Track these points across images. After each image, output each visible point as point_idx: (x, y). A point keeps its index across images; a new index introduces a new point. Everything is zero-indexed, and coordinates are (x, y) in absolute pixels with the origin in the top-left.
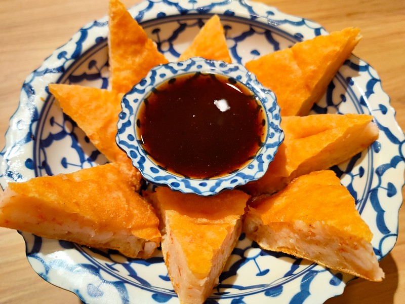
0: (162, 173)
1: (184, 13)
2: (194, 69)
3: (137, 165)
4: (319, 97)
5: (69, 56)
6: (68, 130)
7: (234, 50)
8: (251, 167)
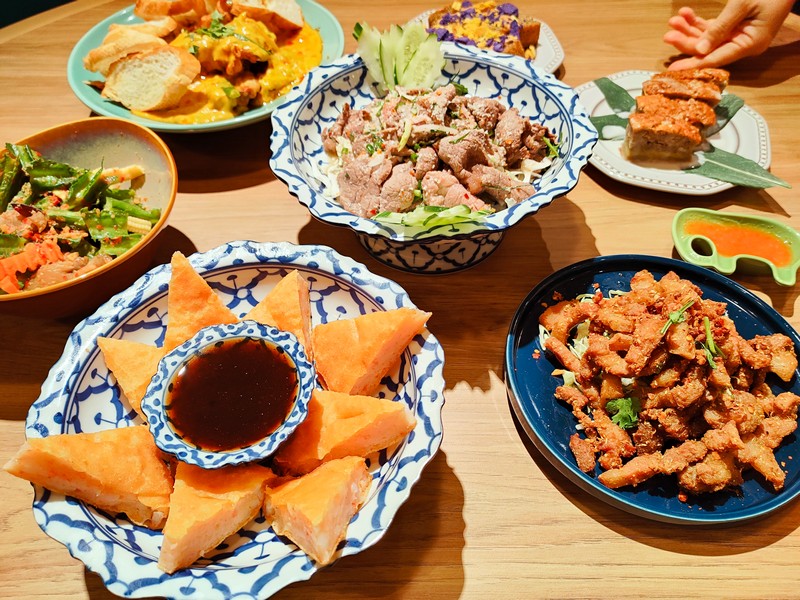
0: (176, 441)
1: (264, 261)
2: (244, 333)
3: (153, 431)
5: (126, 305)
6: (111, 384)
7: (319, 304)
8: (262, 445)
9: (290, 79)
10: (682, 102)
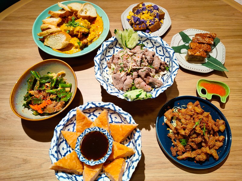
0: (84, 159)
1: (97, 107)
2: (95, 130)
3: (78, 157)
4: (129, 135)
5: (66, 121)
6: (64, 140)
7: (110, 116)
8: (103, 159)
9: (95, 36)
10: (203, 45)
